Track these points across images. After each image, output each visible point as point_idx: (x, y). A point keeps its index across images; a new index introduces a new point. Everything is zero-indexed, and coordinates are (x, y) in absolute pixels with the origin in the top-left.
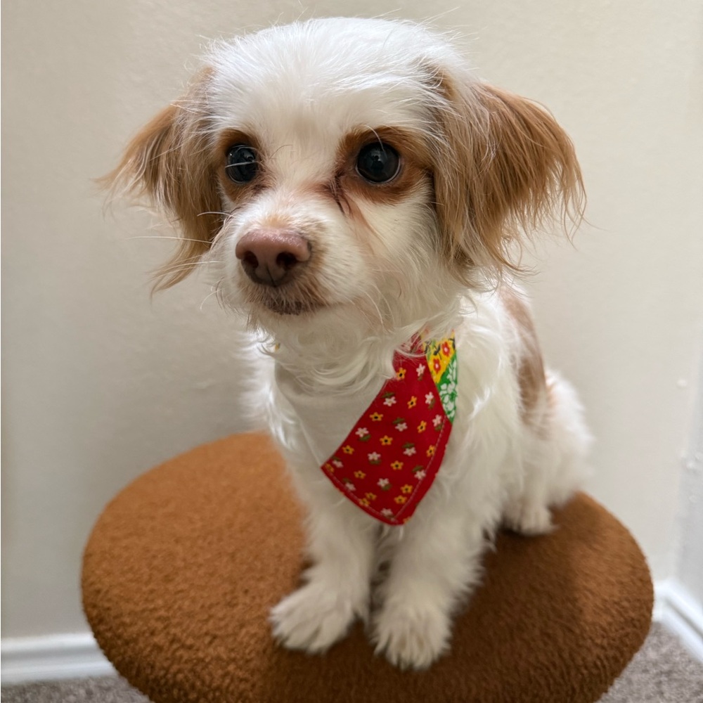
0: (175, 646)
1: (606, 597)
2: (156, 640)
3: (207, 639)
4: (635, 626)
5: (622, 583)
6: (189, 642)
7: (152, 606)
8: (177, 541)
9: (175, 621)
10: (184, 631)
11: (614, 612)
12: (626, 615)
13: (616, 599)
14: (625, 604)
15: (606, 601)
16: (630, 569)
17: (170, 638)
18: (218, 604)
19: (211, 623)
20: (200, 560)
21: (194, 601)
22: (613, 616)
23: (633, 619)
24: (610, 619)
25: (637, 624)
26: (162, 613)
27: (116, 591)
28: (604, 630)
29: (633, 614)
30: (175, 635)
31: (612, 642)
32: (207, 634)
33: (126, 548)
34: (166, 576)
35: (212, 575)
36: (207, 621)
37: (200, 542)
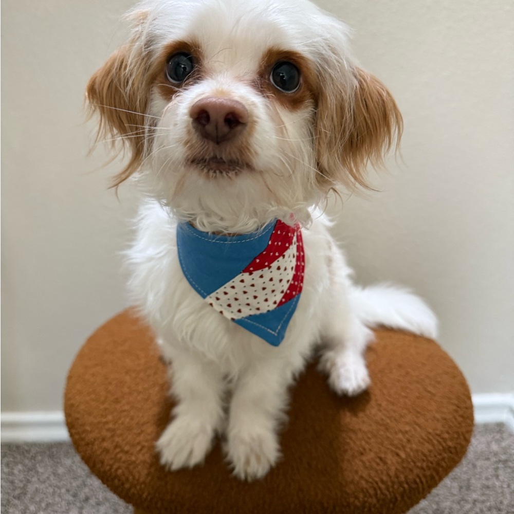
0: (118, 450)
1: (430, 430)
2: (105, 444)
3: (139, 448)
4: (451, 452)
5: (445, 419)
6: (126, 448)
7: (104, 420)
8: (127, 373)
9: (118, 432)
10: (124, 440)
11: (435, 442)
12: (444, 444)
13: (438, 432)
14: (446, 436)
15: (430, 433)
16: (455, 408)
17: (114, 444)
18: (148, 423)
19: (142, 435)
20: (140, 388)
21: (132, 419)
22: (433, 445)
23: (450, 447)
24: (431, 447)
25: (453, 450)
26: (111, 426)
27: (82, 407)
28: (425, 455)
29: (450, 444)
30: (118, 442)
31: (430, 465)
32: (139, 443)
33: (93, 375)
34: (117, 399)
35: (147, 400)
36: (139, 434)
37: (142, 375)
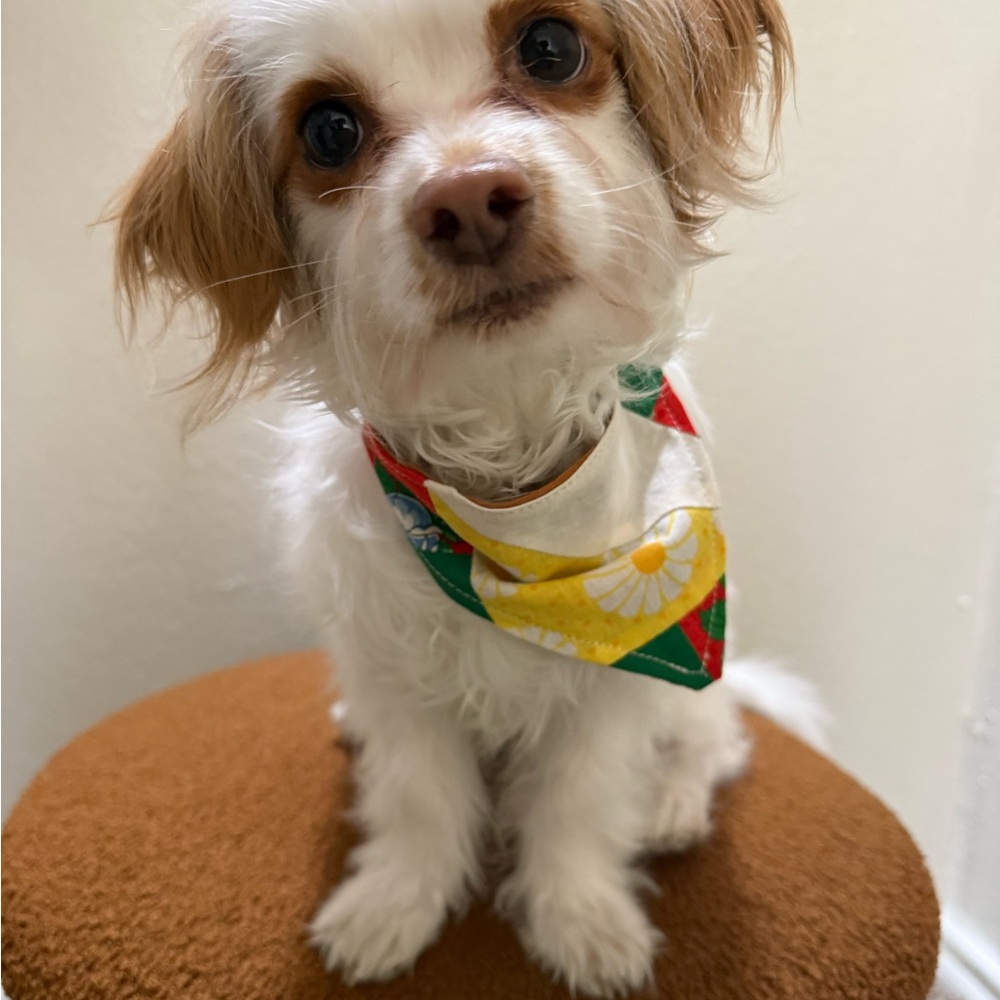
0: (128, 989)
1: (865, 918)
2: (94, 978)
3: (183, 978)
4: (913, 969)
5: (888, 895)
6: (152, 982)
7: (93, 920)
8: (150, 814)
9: (129, 946)
10: (143, 965)
11: (879, 944)
12: (898, 950)
13: (880, 922)
14: (896, 930)
15: (864, 925)
16: (902, 873)
17: (119, 976)
18: (207, 918)
19: (192, 949)
20: (185, 844)
21: (166, 912)
22: (876, 951)
23: (909, 957)
24: (871, 956)
25: (917, 964)
26: (112, 932)
27: (38, 896)
28: (863, 974)
29: (909, 949)
30: (127, 970)
31: (877, 995)
32: (181, 970)
33: (67, 824)
34: (125, 871)
35: (202, 870)
36: (184, 947)
37: (188, 817)
